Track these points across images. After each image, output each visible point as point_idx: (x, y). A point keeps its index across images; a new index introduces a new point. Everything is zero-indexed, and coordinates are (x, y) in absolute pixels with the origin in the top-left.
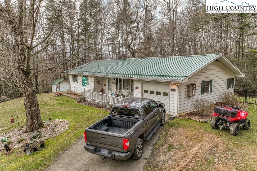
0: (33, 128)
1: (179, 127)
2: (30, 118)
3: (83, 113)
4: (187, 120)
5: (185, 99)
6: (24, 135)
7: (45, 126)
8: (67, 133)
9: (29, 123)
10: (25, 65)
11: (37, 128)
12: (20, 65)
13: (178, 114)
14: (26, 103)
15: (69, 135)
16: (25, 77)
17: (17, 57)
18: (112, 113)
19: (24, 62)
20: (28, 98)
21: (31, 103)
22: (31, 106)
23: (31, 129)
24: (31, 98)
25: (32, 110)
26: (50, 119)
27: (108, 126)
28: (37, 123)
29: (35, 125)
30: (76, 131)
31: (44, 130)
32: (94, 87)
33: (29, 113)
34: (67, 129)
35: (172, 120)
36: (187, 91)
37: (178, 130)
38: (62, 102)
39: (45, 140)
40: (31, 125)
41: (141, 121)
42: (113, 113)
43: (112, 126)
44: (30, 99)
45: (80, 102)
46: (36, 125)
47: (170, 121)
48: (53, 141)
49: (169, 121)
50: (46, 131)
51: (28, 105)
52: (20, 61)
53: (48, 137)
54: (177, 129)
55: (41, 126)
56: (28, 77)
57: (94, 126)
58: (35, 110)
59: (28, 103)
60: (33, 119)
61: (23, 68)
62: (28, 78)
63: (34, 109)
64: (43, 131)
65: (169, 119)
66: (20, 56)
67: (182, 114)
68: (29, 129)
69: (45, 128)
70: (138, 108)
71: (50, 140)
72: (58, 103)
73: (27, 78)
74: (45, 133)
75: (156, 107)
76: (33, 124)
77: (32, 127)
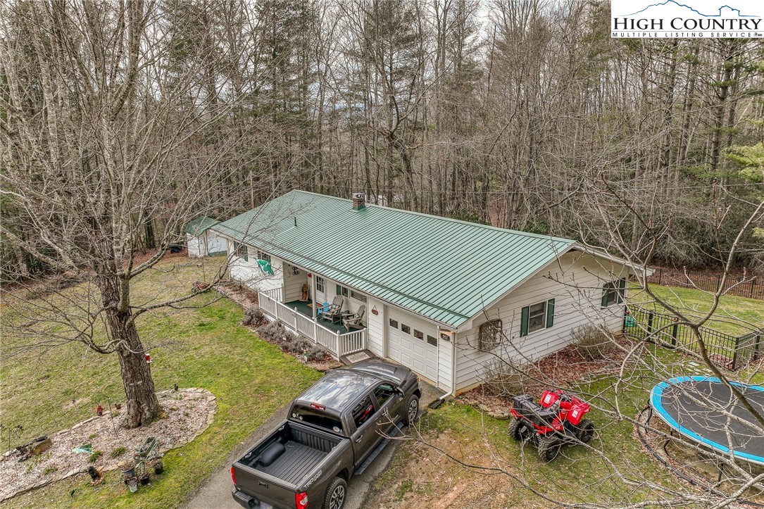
0: (140, 420)
1: (442, 432)
2: (133, 400)
3: (249, 367)
4: (468, 411)
5: (472, 357)
6: (123, 434)
7: (164, 415)
8: (208, 436)
9: (132, 410)
10: (119, 297)
11: (149, 422)
12: (109, 299)
13: (454, 391)
14: (123, 370)
15: (213, 442)
16: (120, 322)
17: (102, 283)
18: (292, 416)
19: (117, 292)
20: (129, 362)
21: (134, 372)
22: (134, 377)
23: (137, 422)
24: (133, 362)
25: (137, 385)
26: (176, 389)
27: (283, 442)
28: (148, 410)
29: (145, 415)
30: (228, 430)
31: (163, 427)
32: (284, 282)
33: (131, 391)
34: (210, 422)
35: (436, 408)
36: (478, 337)
37: (438, 440)
38: (209, 319)
39: (165, 453)
40: (137, 415)
41: (343, 443)
42: (294, 415)
43: (293, 440)
44: (131, 364)
45: (248, 323)
46: (147, 415)
47: (431, 411)
48: (179, 457)
49: (429, 409)
50: (166, 427)
51: (129, 375)
52: (108, 290)
53: (170, 446)
54: (438, 437)
55: (157, 414)
56: (126, 320)
57: (250, 454)
58: (143, 384)
59: (128, 372)
60: (140, 403)
61: (114, 305)
62: (125, 322)
63: (140, 383)
64: (161, 428)
65: (430, 406)
66: (108, 281)
67: (463, 391)
68: (133, 422)
69: (164, 420)
70: (339, 415)
71: (174, 454)
72: (197, 323)
73: (123, 322)
74: (164, 433)
75: (392, 392)
76: (139, 412)
77: (139, 417)
